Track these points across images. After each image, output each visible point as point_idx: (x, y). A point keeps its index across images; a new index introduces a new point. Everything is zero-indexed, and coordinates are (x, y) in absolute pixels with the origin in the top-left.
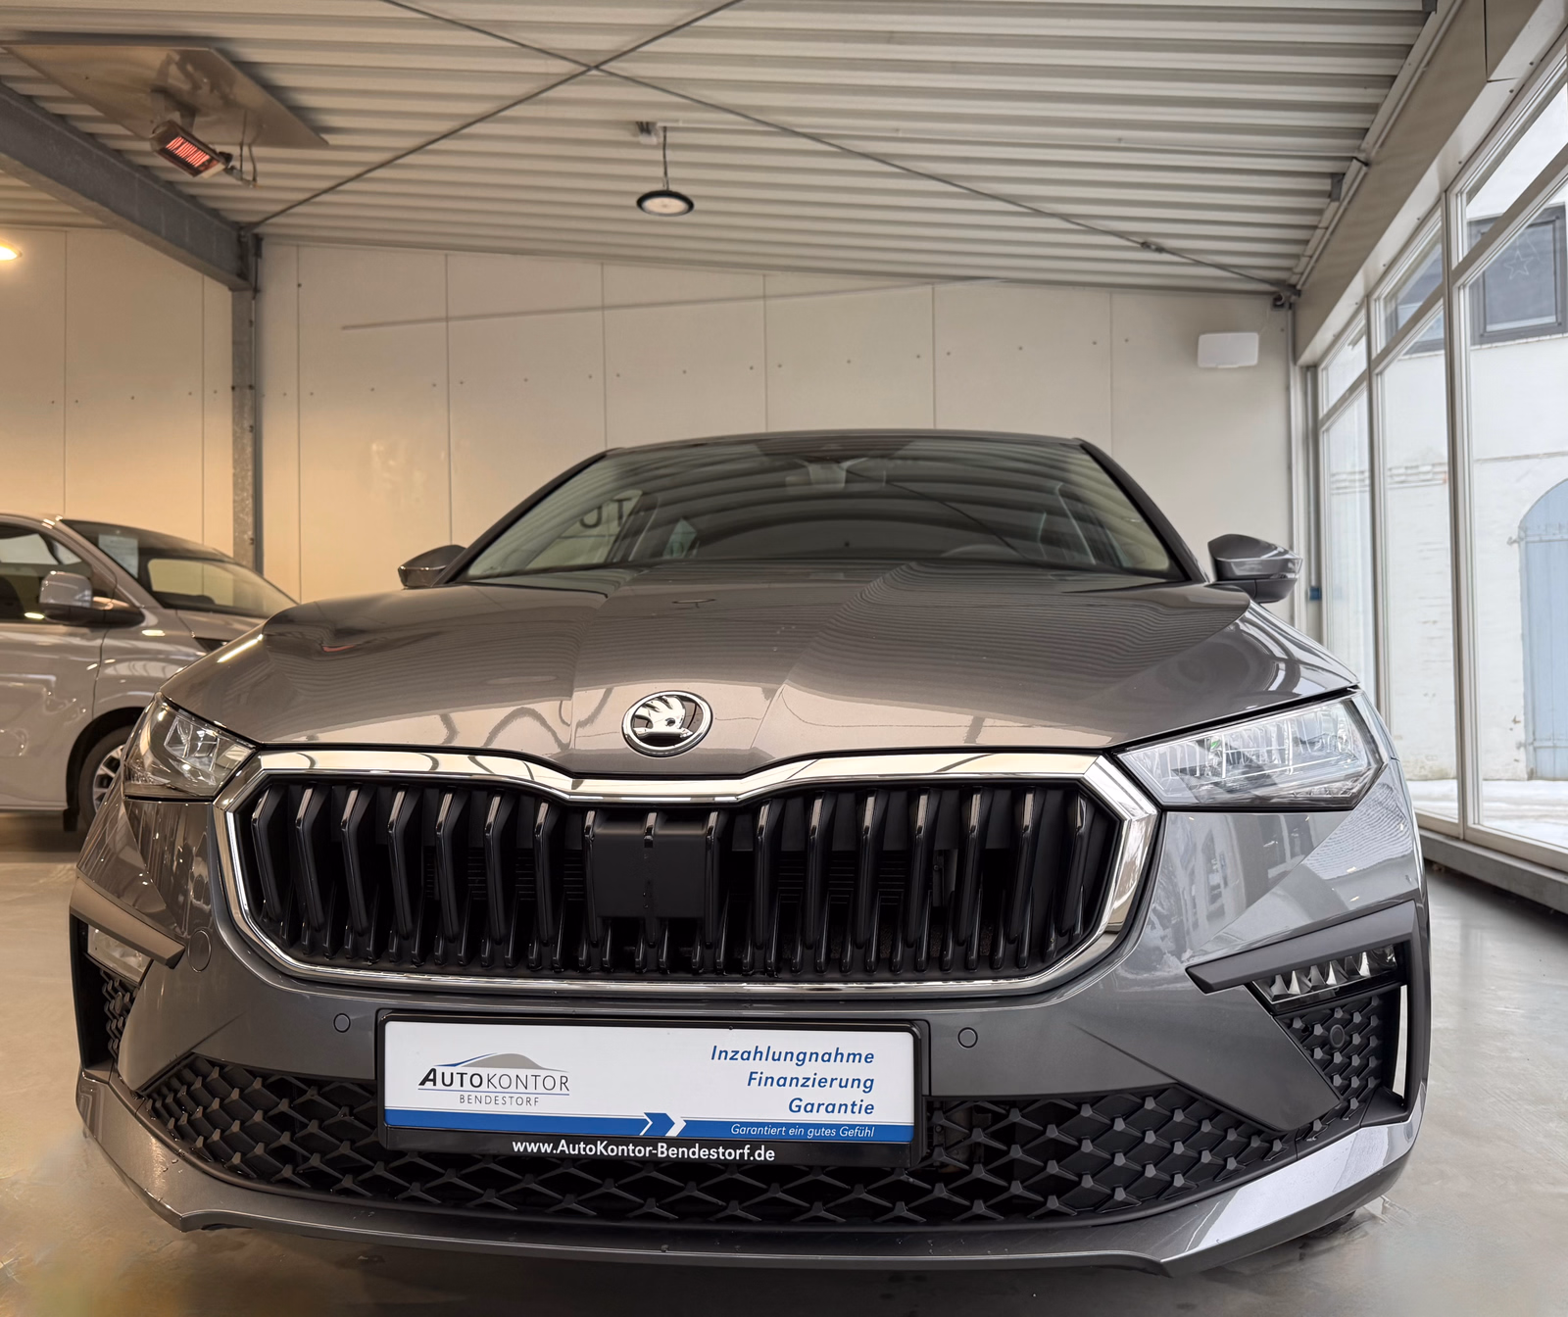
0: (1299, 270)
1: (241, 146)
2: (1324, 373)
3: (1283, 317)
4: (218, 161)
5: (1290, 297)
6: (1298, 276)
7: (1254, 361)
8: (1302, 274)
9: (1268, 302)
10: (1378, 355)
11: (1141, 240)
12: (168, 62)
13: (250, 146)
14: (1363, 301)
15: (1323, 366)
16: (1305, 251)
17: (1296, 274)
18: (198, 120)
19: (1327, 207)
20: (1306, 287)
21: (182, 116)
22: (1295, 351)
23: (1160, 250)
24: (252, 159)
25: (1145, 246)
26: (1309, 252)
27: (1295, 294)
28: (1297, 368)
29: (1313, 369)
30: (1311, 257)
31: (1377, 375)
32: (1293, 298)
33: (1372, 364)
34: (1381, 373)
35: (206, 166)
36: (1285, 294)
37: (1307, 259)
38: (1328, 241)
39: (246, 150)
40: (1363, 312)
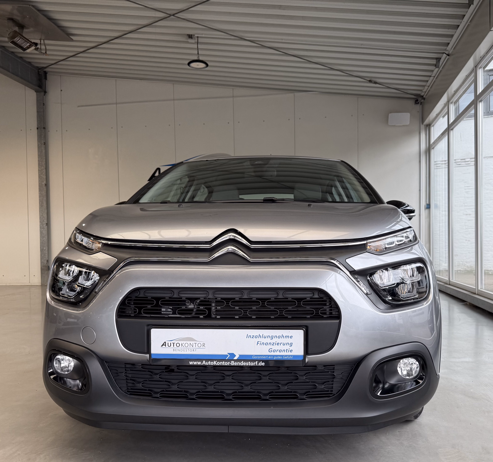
0: (424, 91)
1: (41, 40)
3: (418, 107)
4: (33, 46)
5: (421, 100)
6: (424, 93)
7: (408, 123)
8: (425, 92)
9: (413, 102)
10: (452, 123)
13: (44, 40)
15: (432, 125)
16: (426, 84)
18: (25, 30)
19: (435, 70)
21: (19, 29)
22: (423, 120)
24: (45, 45)
26: (428, 85)
27: (423, 99)
28: (423, 125)
29: (429, 126)
30: (429, 86)
32: (422, 100)
34: (452, 129)
35: (28, 48)
36: (420, 99)
37: (427, 87)
38: (435, 81)
39: (42, 41)
40: (447, 107)
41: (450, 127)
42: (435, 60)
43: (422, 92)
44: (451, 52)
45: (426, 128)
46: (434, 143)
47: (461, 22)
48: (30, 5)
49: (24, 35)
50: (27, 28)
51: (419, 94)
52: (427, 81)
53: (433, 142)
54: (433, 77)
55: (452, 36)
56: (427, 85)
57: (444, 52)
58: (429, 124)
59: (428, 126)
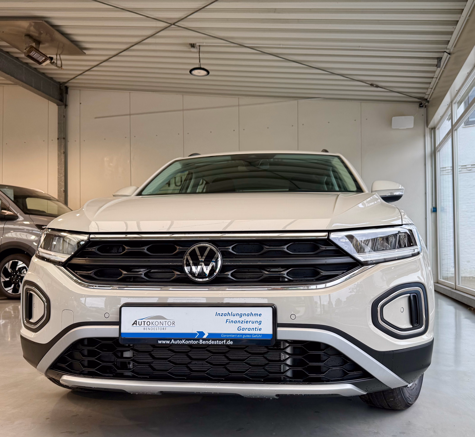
2: (438, 130)
5: (425, 103)
11: (370, 83)
12: (30, 25)
14: (450, 104)
17: (427, 95)
18: (41, 46)
20: (430, 100)
23: (377, 86)
25: (372, 85)
28: (428, 129)
31: (455, 130)
33: (453, 127)
34: (456, 130)
36: (424, 102)
39: (58, 56)
40: (450, 108)
41: (454, 128)
42: (436, 60)
43: (426, 95)
44: (452, 50)
45: (431, 131)
46: (440, 145)
47: (460, 17)
48: (42, 21)
49: (40, 50)
50: (43, 44)
51: (423, 97)
52: (430, 83)
53: (438, 144)
54: (436, 79)
55: (451, 33)
56: (430, 87)
57: (445, 50)
58: (434, 127)
59: (433, 129)
